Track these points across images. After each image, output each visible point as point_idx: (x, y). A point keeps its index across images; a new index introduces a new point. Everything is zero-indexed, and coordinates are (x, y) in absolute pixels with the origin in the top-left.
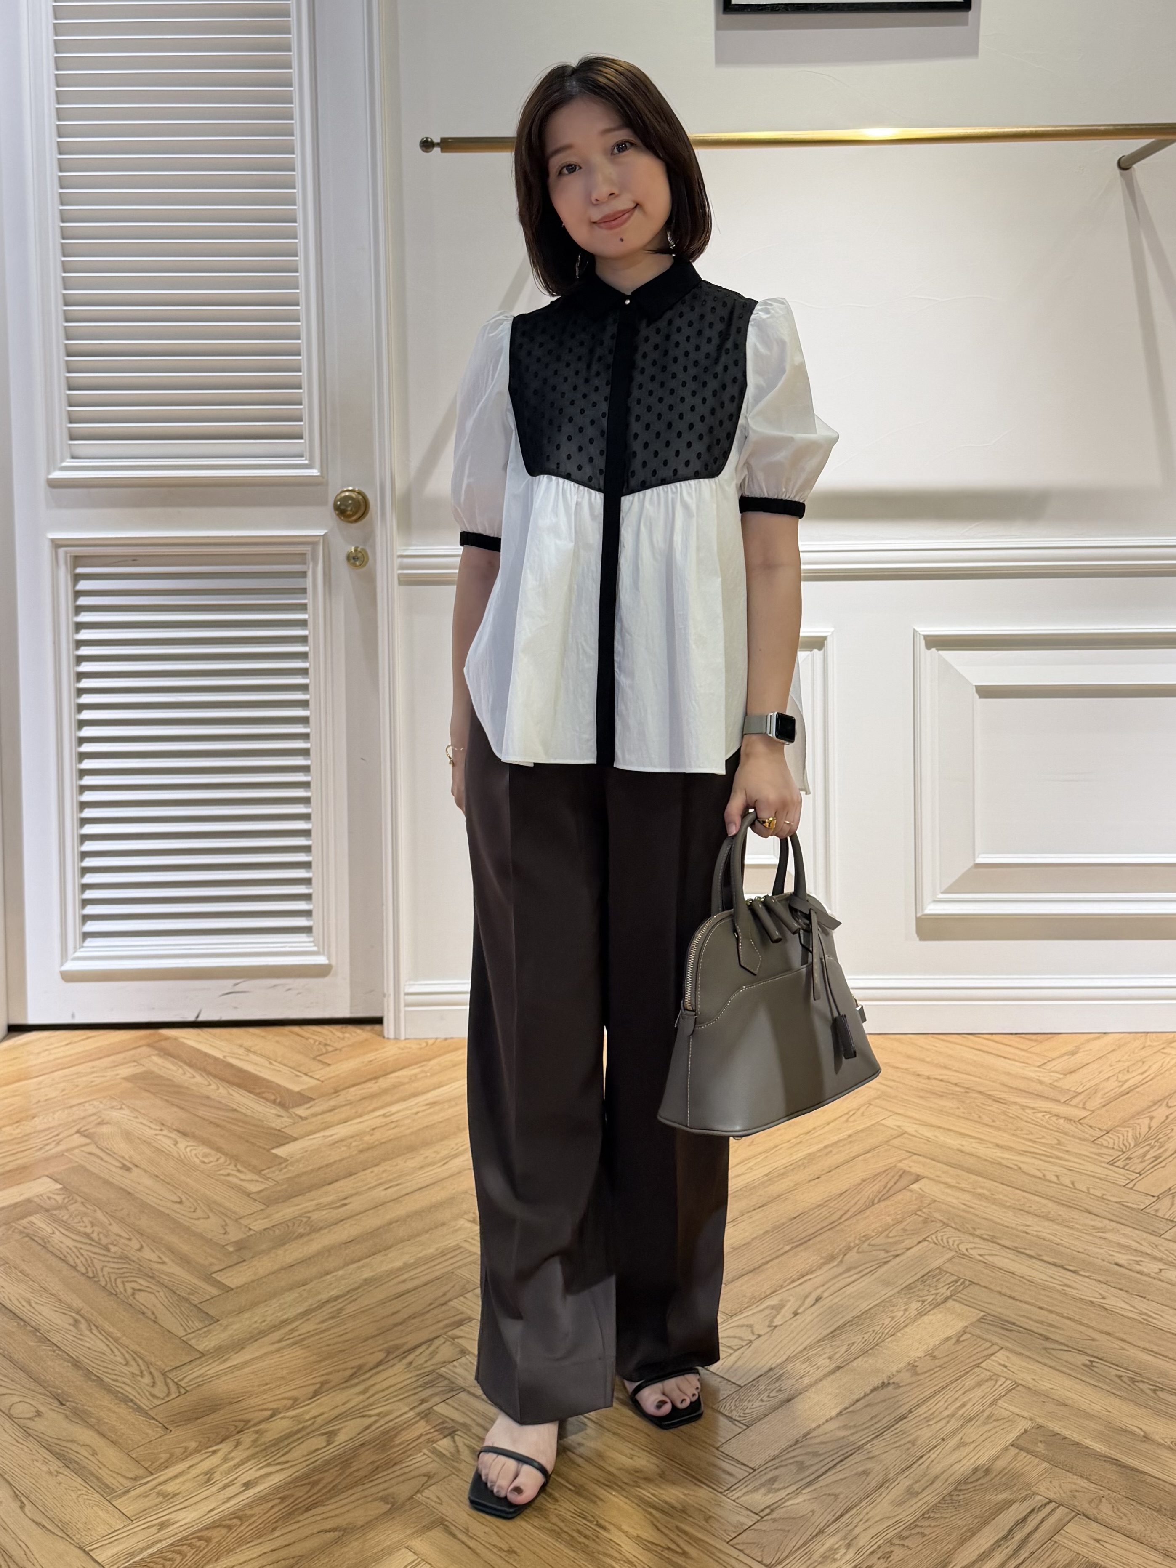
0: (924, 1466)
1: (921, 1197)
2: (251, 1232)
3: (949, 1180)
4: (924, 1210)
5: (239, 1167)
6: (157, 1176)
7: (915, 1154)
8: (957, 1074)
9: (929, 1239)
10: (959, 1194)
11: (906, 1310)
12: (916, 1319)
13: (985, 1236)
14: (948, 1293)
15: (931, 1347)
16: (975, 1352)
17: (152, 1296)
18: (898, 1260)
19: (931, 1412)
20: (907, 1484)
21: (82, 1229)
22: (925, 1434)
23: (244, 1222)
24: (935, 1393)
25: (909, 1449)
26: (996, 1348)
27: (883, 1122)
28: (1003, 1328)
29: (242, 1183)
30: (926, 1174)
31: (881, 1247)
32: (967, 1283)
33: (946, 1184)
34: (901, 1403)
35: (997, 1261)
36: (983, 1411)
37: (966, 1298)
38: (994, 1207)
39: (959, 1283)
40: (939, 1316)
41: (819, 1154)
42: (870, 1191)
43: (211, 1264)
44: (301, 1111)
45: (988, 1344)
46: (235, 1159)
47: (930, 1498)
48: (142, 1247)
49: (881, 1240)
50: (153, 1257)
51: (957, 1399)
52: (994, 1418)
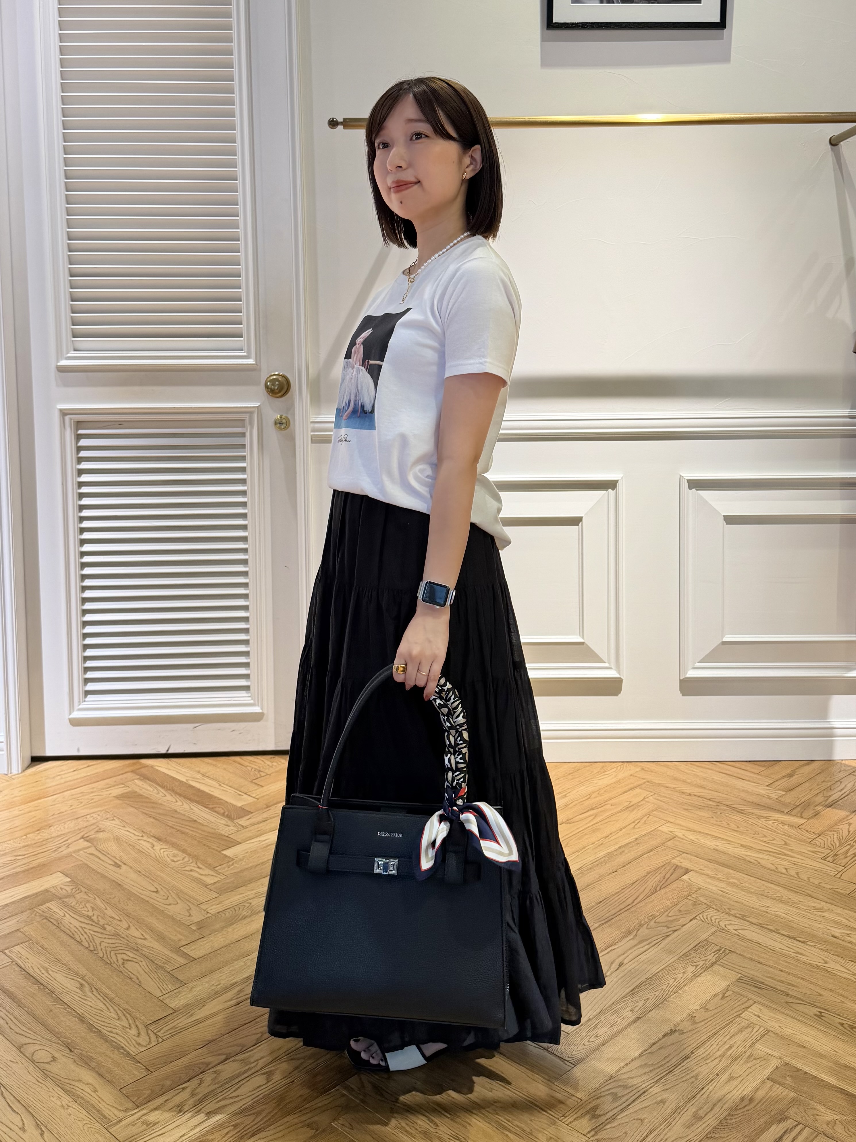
0: (705, 1096)
1: (690, 885)
2: (209, 915)
3: (709, 872)
4: (693, 896)
5: (199, 864)
6: (140, 872)
7: (684, 853)
8: (710, 792)
9: (697, 917)
10: (716, 883)
11: (684, 973)
12: (692, 979)
13: (738, 915)
14: (714, 960)
15: (704, 1002)
16: (736, 1005)
17: (137, 965)
18: (676, 933)
19: (707, 1053)
20: (694, 1110)
21: (86, 913)
22: (704, 1070)
23: (203, 907)
24: (710, 1038)
25: (693, 1082)
26: (751, 1002)
27: (660, 828)
28: (755, 987)
29: (203, 878)
30: (693, 868)
31: (663, 924)
32: (727, 951)
33: (707, 875)
34: (685, 1046)
35: (748, 934)
36: (745, 1052)
37: (726, 962)
38: (743, 893)
39: (721, 952)
40: (709, 977)
41: (615, 853)
42: (653, 882)
43: (180, 940)
44: (243, 822)
45: (745, 999)
46: (196, 858)
47: (711, 1121)
48: (129, 926)
49: (663, 919)
50: (137, 934)
51: (725, 1042)
52: (753, 1058)
